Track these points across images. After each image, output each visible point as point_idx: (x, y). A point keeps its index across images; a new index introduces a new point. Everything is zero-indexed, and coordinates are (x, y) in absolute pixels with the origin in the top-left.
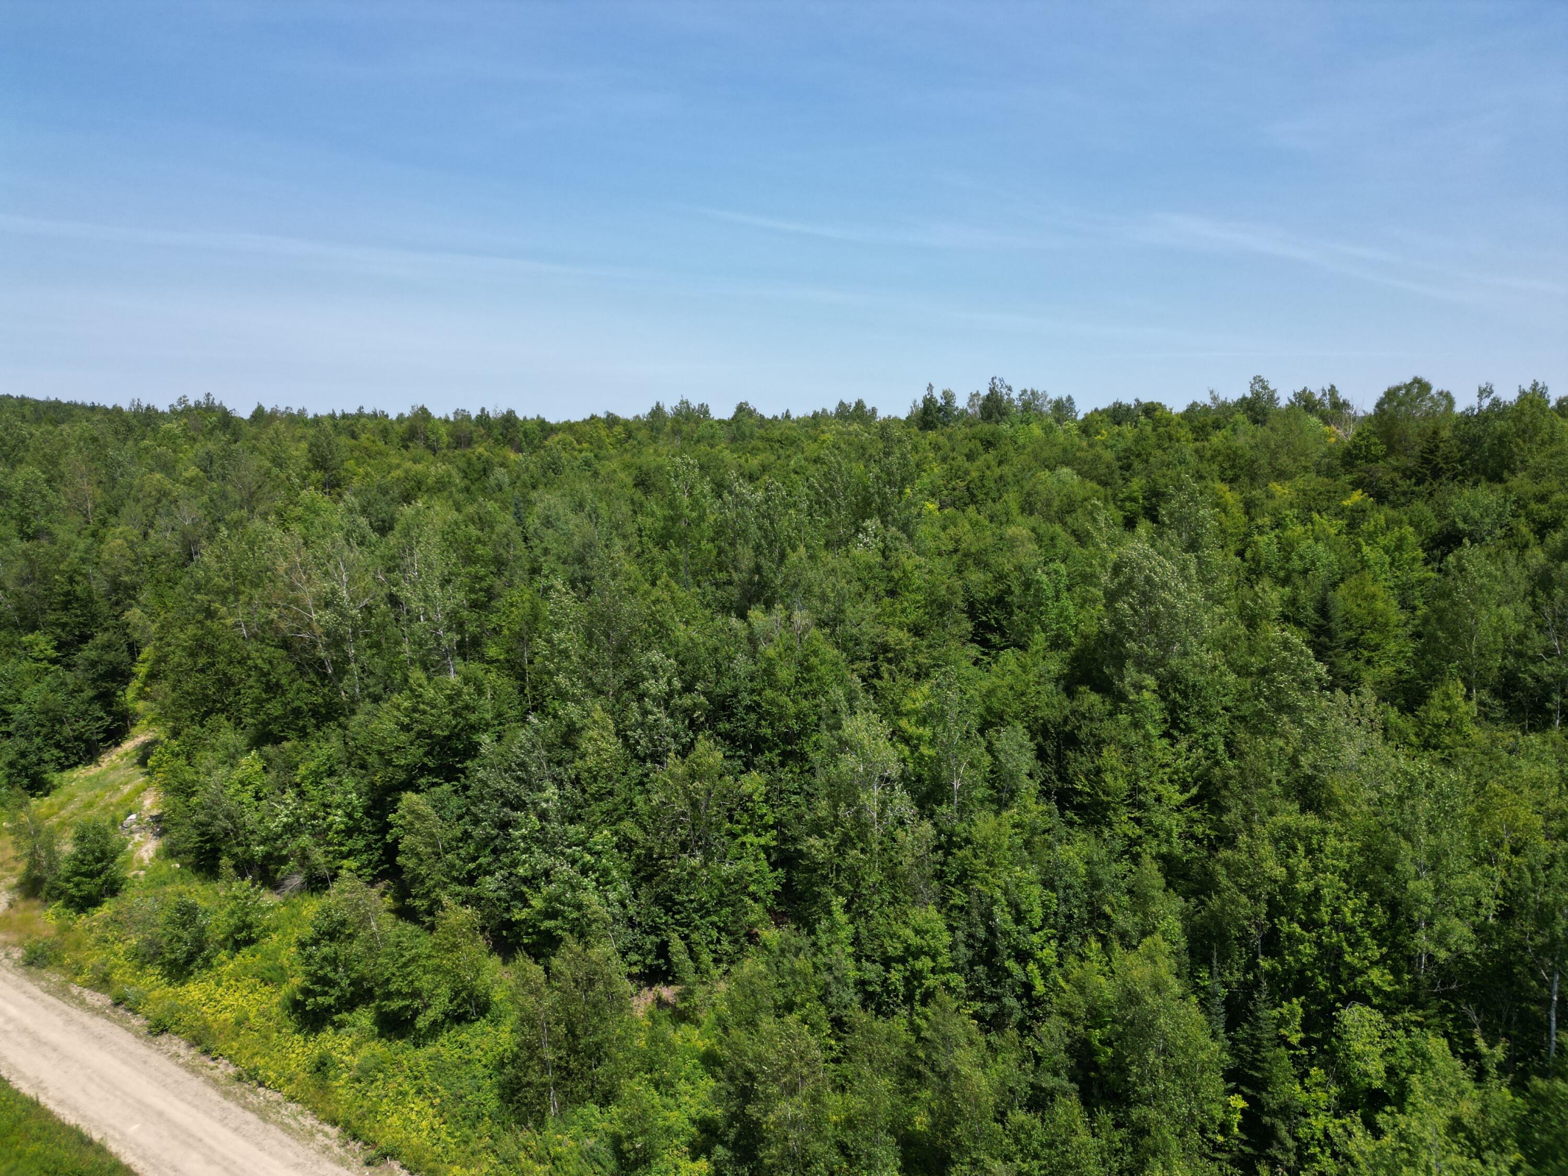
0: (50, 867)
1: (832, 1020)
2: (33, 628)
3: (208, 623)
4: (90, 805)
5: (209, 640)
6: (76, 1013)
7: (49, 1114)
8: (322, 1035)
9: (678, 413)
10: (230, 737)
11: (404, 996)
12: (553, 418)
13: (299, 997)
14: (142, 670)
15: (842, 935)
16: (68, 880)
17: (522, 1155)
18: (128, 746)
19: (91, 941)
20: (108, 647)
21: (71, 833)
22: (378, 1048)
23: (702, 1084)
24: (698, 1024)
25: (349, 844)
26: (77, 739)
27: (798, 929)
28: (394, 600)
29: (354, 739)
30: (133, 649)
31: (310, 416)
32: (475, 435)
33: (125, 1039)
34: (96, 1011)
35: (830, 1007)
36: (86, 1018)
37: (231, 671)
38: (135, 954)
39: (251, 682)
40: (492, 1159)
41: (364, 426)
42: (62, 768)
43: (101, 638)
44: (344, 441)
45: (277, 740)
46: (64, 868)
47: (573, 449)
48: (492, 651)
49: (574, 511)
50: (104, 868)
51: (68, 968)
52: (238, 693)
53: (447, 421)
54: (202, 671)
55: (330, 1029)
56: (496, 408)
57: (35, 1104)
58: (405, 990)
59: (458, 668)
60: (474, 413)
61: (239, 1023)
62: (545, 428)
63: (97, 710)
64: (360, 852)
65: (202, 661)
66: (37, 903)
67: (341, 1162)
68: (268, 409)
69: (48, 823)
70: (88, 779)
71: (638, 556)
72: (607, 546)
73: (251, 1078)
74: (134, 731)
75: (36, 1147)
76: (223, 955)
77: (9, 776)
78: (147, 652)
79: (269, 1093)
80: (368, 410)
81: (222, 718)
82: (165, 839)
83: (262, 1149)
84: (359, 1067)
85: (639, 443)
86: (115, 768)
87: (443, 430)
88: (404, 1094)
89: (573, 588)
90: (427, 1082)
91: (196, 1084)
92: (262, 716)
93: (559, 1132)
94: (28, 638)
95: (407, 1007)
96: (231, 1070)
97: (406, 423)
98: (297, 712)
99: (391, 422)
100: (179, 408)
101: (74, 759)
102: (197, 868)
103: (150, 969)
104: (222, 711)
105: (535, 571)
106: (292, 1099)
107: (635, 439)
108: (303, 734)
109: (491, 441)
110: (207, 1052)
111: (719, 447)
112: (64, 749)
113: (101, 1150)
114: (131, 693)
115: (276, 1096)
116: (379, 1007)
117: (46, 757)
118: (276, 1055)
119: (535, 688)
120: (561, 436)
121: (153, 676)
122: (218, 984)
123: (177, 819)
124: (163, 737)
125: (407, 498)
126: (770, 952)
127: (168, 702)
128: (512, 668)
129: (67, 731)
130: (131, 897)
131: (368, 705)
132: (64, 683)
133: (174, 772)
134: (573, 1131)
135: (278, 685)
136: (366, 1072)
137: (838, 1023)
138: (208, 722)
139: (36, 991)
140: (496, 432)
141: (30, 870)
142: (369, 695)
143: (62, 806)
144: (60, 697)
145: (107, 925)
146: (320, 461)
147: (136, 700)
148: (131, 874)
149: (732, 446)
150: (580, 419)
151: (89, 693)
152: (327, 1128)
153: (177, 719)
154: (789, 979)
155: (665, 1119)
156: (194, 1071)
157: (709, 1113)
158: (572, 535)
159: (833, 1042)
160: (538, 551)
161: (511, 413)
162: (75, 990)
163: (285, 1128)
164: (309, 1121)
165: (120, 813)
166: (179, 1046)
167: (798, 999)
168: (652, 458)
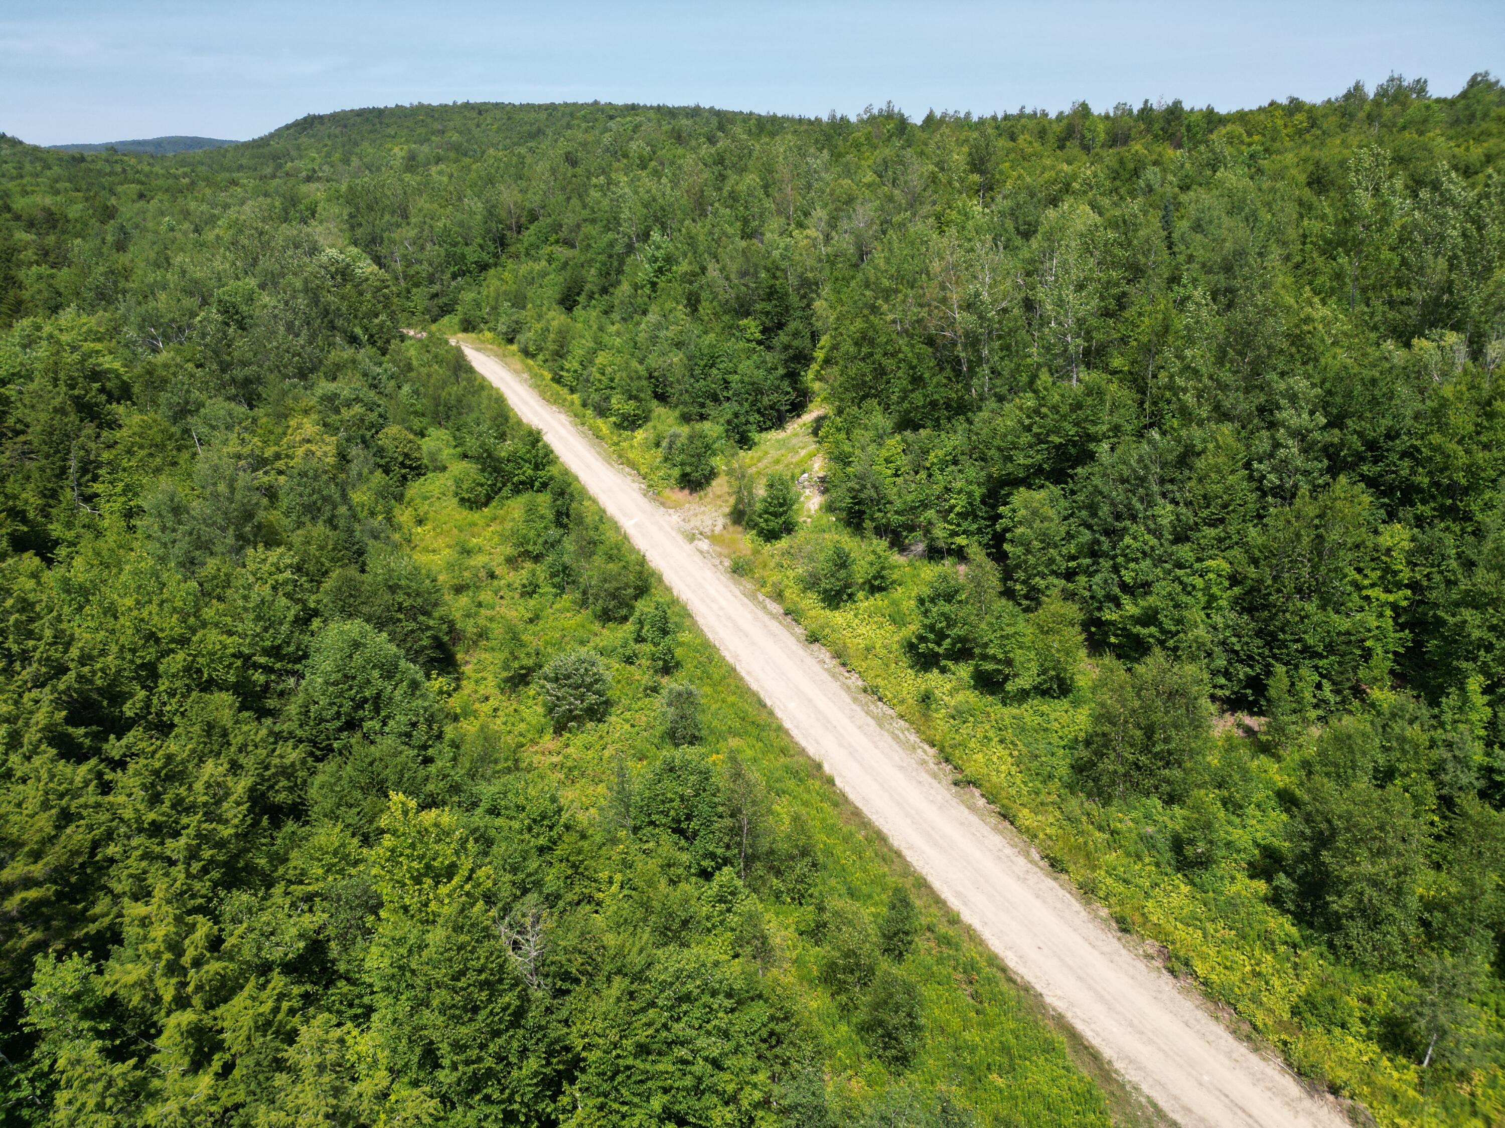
0: (749, 504)
1: (1440, 798)
2: (747, 314)
3: (872, 317)
4: (777, 462)
5: (871, 333)
6: (760, 614)
7: (741, 679)
8: (929, 675)
9: (1382, 93)
10: (880, 420)
11: (999, 661)
12: (1222, 109)
13: (914, 640)
14: (820, 355)
15: (1474, 717)
16: (760, 516)
17: (1084, 819)
18: (808, 418)
19: (772, 565)
20: (796, 334)
21: (764, 481)
22: (970, 697)
23: (1273, 814)
24: (1279, 759)
25: (965, 525)
26: (772, 407)
27: (1417, 697)
28: (1029, 305)
29: (977, 434)
30: (815, 337)
31: (975, 118)
32: (1133, 133)
33: (791, 641)
34: (773, 616)
35: (1440, 785)
36: (766, 619)
37: (886, 362)
38: (800, 580)
39: (900, 373)
40: (1057, 813)
41: (1024, 127)
42: (762, 430)
43: (792, 326)
44: (1003, 143)
45: (916, 428)
46: (759, 507)
47: (1242, 142)
48: (1117, 362)
49: (1230, 213)
50: (785, 512)
51: (757, 581)
52: (888, 382)
53: (1107, 117)
54: (863, 359)
55: (936, 671)
56: (1160, 100)
57: (734, 670)
58: (1001, 656)
59: (1081, 375)
60: (1137, 107)
61: (868, 650)
62: (1212, 119)
63: (786, 386)
64: (973, 534)
65: (865, 350)
66: (740, 529)
67: (935, 776)
68: (938, 114)
69: (750, 471)
70: (778, 441)
71: (1297, 266)
72: (1260, 254)
73: (874, 693)
74: (811, 406)
75: (731, 699)
76: (861, 595)
77: (727, 431)
78: (825, 340)
79: (885, 708)
80: (1028, 111)
81: (875, 402)
82: (826, 496)
83: (877, 747)
84: (955, 708)
85: (1324, 133)
86: (796, 435)
87: (1101, 127)
88: (990, 740)
89: (1214, 300)
90: (1009, 734)
91: (835, 686)
92: (906, 405)
93: (1120, 811)
94: (743, 322)
95: (999, 671)
96: (860, 683)
97: (1065, 121)
98: (934, 404)
99: (1050, 122)
100: (865, 117)
101: (769, 423)
102: (848, 524)
103: (809, 594)
104: (875, 396)
105: (1174, 279)
106: (902, 717)
107: (1320, 128)
108: (937, 426)
109: (1150, 137)
110: (844, 665)
111: (1431, 134)
112: (763, 415)
113: (771, 713)
114: (811, 375)
115: (891, 712)
116: (977, 666)
117: (751, 419)
118: (892, 679)
119: (1155, 403)
120: (1229, 127)
121: (827, 361)
122: (856, 616)
123: (836, 482)
124: (831, 414)
125: (1054, 202)
126: (1379, 714)
127: (836, 384)
128: (1135, 380)
129: (766, 401)
130: (800, 536)
131: (992, 404)
132: (764, 362)
133: (837, 443)
134: (1134, 815)
135: (921, 378)
136: (960, 713)
137: (1447, 803)
138: (864, 405)
139: (738, 593)
140: (1156, 127)
141: (737, 504)
142: (995, 395)
143: (760, 460)
144: (762, 373)
145: (783, 554)
146: (977, 164)
147: (813, 380)
148: (801, 520)
149: (1452, 132)
150: (1254, 107)
151: (781, 371)
152: (926, 747)
153: (842, 400)
154: (1395, 744)
155: (1227, 833)
156: (834, 676)
157: (1276, 843)
158: (1224, 240)
159: (1436, 819)
160: (1181, 258)
161: (1177, 104)
162: (761, 597)
163: (895, 737)
164: (913, 738)
165: (797, 471)
166: (825, 654)
167: (1403, 767)
168: (1337, 150)
